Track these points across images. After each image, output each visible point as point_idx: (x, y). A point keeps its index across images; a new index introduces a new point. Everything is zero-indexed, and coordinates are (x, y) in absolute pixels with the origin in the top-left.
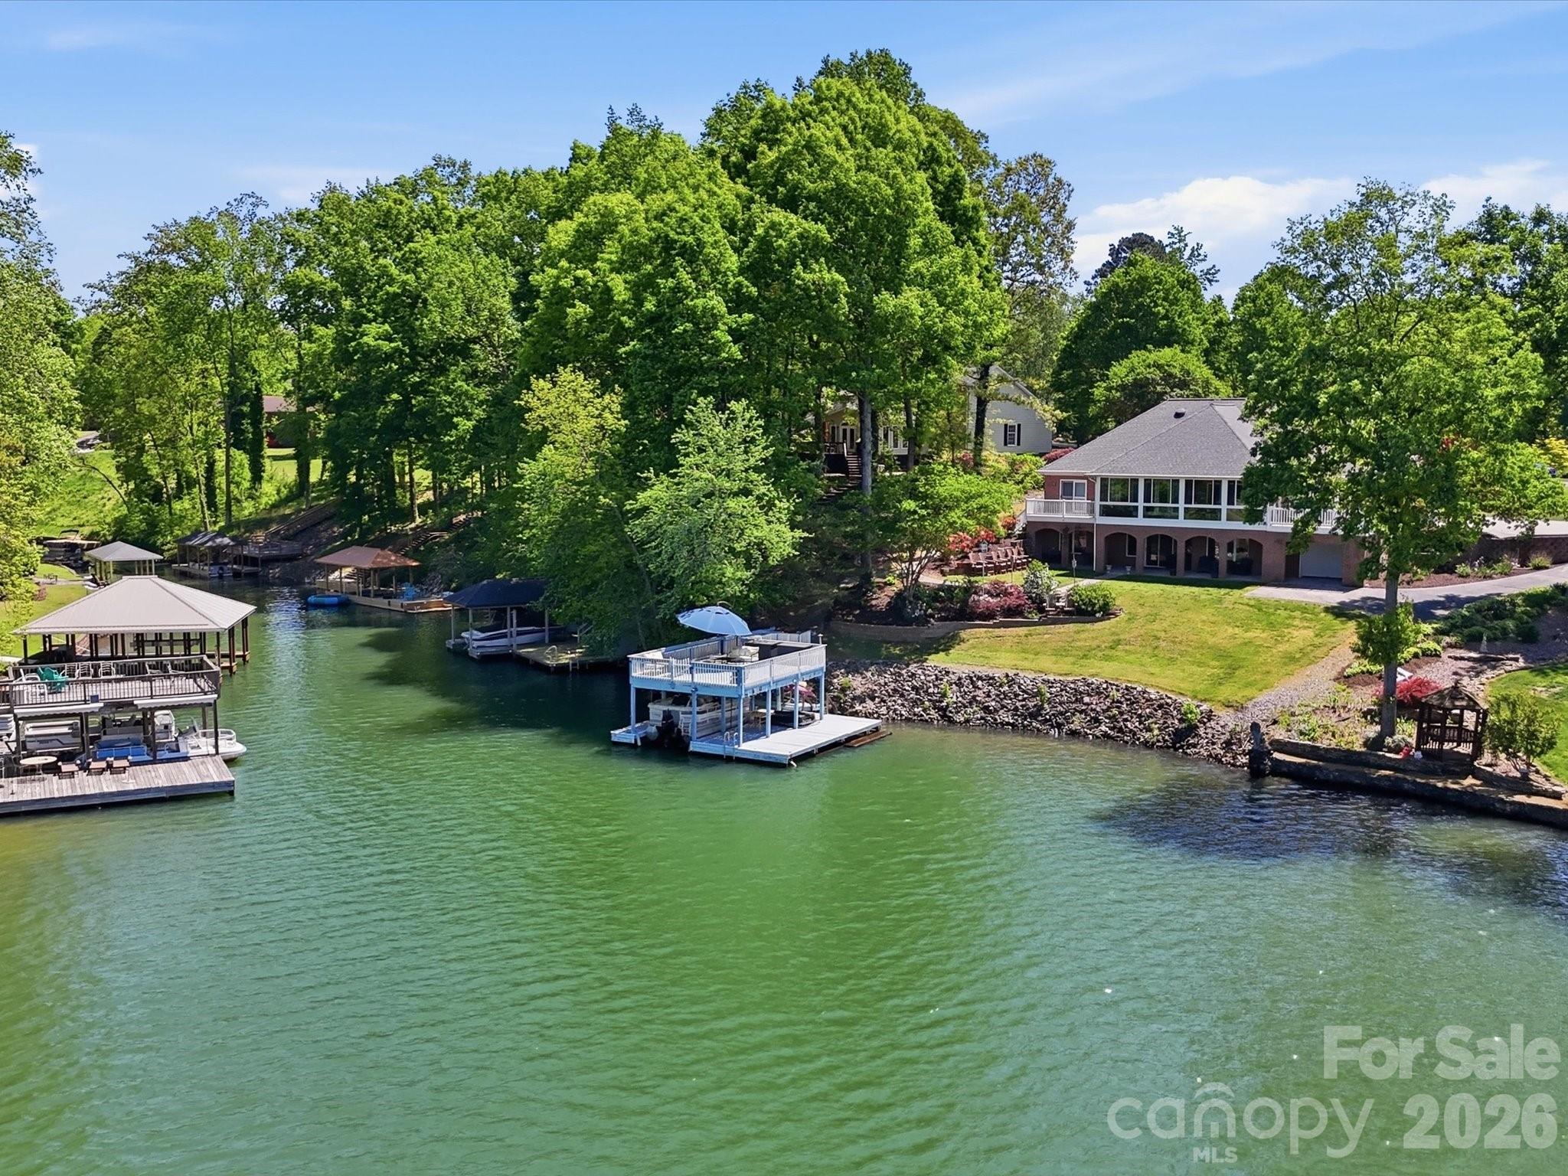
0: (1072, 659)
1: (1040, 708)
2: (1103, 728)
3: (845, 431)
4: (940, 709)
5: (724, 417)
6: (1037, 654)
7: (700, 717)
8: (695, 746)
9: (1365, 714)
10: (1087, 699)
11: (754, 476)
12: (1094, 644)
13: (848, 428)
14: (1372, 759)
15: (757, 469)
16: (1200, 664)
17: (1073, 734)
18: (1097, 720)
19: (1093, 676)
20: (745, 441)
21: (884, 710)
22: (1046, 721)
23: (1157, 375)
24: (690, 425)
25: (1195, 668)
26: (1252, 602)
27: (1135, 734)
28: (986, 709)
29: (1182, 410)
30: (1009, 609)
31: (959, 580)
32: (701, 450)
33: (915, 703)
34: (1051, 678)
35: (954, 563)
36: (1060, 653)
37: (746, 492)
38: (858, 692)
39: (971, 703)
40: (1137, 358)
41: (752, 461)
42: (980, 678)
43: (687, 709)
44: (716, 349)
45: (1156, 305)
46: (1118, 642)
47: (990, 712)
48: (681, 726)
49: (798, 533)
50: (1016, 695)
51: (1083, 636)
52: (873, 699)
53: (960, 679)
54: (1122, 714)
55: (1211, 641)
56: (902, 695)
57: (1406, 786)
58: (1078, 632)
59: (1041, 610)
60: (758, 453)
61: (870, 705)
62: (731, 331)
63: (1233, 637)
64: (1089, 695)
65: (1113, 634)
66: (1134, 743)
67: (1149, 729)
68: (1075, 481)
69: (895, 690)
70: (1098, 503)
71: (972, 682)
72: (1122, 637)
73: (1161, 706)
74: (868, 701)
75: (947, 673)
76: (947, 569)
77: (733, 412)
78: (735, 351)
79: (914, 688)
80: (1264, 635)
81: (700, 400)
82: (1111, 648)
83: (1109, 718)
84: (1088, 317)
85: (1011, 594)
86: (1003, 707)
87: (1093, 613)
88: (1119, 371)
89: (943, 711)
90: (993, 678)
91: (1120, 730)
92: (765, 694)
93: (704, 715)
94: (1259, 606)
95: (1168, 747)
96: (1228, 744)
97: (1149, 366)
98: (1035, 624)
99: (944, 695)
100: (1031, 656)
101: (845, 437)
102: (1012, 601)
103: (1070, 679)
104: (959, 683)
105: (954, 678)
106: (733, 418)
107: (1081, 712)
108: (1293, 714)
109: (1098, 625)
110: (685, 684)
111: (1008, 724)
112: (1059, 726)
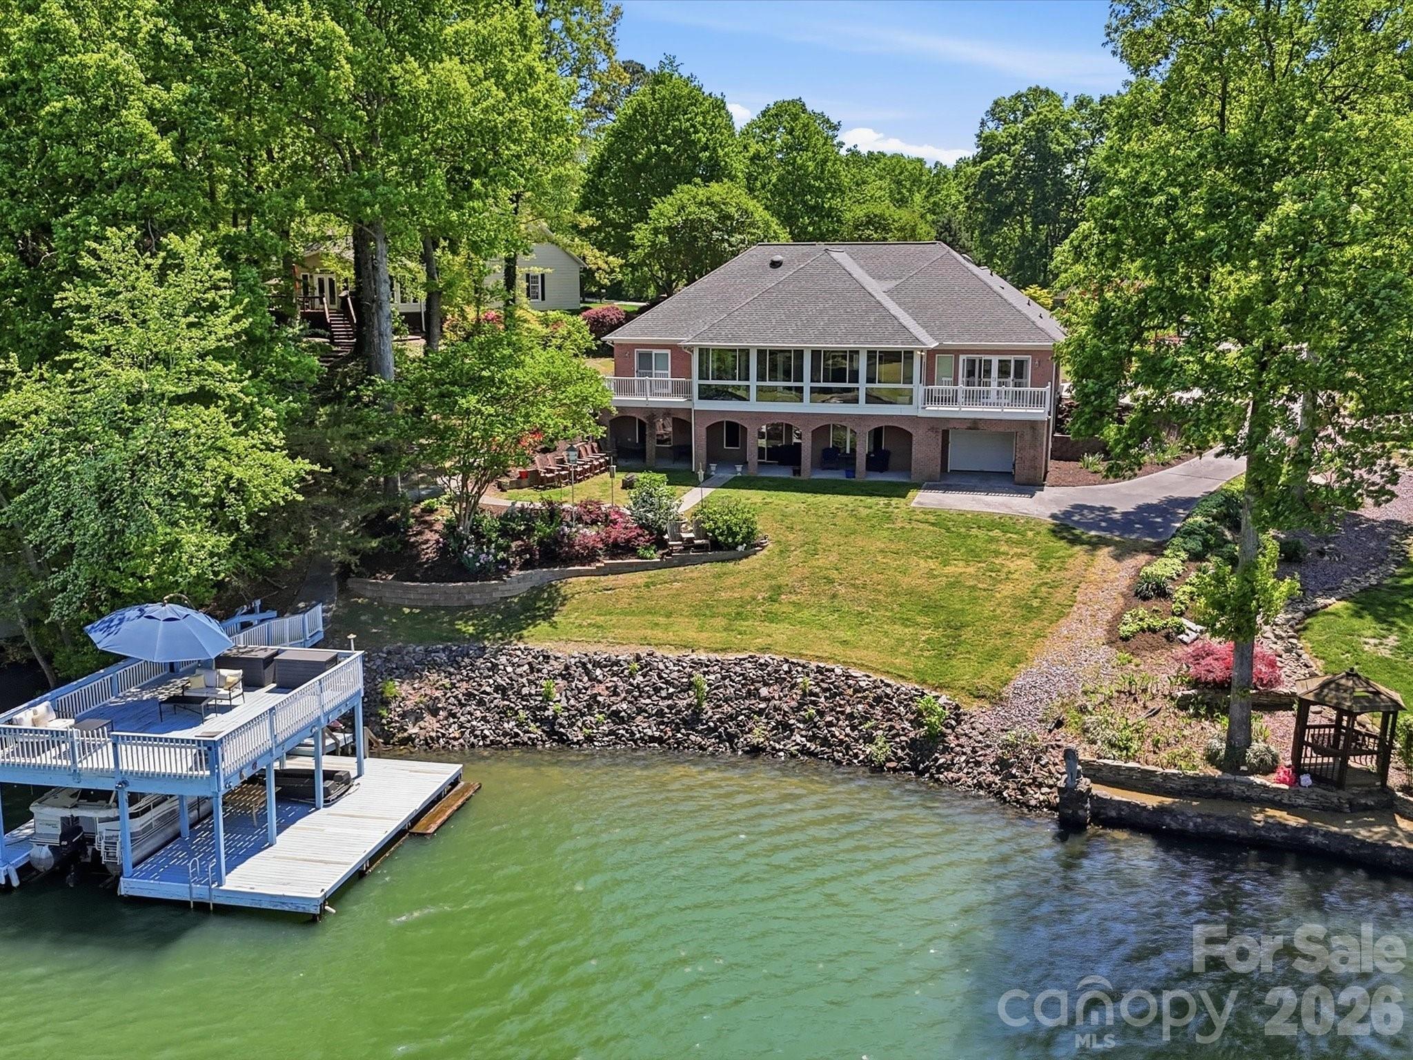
0: (720, 622)
1: (697, 710)
2: (798, 738)
3: (321, 281)
4: (543, 721)
5: (156, 263)
6: (669, 615)
7: (137, 824)
8: (128, 886)
9: (1183, 704)
10: (764, 692)
11: (214, 366)
12: (747, 593)
13: (326, 278)
14: (1236, 789)
15: (220, 354)
16: (906, 622)
17: (755, 751)
18: (787, 727)
19: (764, 650)
20: (195, 306)
21: (454, 731)
22: (711, 730)
23: (713, 216)
24: (89, 276)
25: (899, 630)
26: (932, 519)
27: (848, 748)
28: (615, 716)
29: (778, 258)
30: (616, 544)
31: (530, 499)
32: (115, 320)
33: (503, 713)
34: (704, 657)
35: (515, 472)
36: (703, 611)
37: (205, 397)
38: (410, 704)
39: (589, 707)
40: (684, 192)
41: (211, 343)
42: (597, 664)
43: (111, 813)
44: (126, 143)
45: (696, 132)
46: (778, 590)
47: (622, 721)
48: (101, 846)
49: (304, 465)
50: (657, 690)
51: (729, 581)
52: (434, 712)
53: (567, 668)
54: (821, 714)
55: (905, 582)
56: (481, 703)
57: (1312, 839)
58: (718, 576)
59: (661, 544)
60: (222, 326)
61: (431, 724)
62: (152, 114)
63: (931, 574)
64: (766, 684)
65: (768, 576)
66: (850, 764)
67: (870, 739)
68: (655, 351)
69: (469, 695)
70: (696, 382)
71: (587, 672)
72: (781, 580)
73: (878, 700)
74: (427, 717)
75: (547, 658)
76: (505, 480)
77: (172, 254)
78: (164, 147)
79: (498, 688)
80: (971, 570)
81: (110, 231)
82: (772, 600)
83: (804, 721)
84: (612, 145)
85: (615, 522)
86: (640, 711)
87: (733, 547)
88: (665, 210)
89: (549, 725)
90: (617, 663)
91: (825, 742)
92: (263, 773)
93: (148, 816)
94: (941, 521)
95: (906, 769)
96: (1002, 765)
97: (701, 203)
98: (656, 566)
99: (547, 698)
100: (662, 620)
101: (322, 290)
102: (619, 534)
103: (731, 656)
104: (566, 675)
105: (558, 666)
106: (173, 263)
107: (760, 712)
108: (1083, 710)
109: (744, 564)
110: (102, 773)
111: (653, 739)
112: (731, 738)
